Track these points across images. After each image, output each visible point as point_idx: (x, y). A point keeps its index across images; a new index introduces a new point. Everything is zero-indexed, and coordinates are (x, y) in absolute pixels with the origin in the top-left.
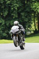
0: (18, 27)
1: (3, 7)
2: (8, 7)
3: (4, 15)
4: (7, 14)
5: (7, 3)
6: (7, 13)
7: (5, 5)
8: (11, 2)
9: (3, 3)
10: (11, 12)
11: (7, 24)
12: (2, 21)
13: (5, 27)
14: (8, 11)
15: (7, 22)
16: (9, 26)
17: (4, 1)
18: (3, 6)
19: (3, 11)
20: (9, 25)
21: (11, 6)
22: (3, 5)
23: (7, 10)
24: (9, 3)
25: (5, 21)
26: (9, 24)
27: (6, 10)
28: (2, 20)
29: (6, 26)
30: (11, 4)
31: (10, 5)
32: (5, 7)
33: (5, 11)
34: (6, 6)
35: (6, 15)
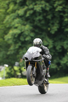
0: (41, 50)
1: (49, 17)
2: (58, 16)
3: (51, 32)
4: (58, 29)
5: (57, 10)
6: (58, 27)
7: (53, 14)
8: (64, 8)
9: (50, 10)
10: (64, 25)
11: (58, 48)
12: (48, 42)
13: (54, 53)
14: (58, 24)
15: (56, 44)
16: (60, 51)
17: (51, 7)
18: (49, 15)
19: (50, 24)
20: (60, 49)
21: (64, 15)
22: (50, 13)
23: (58, 22)
24: (61, 10)
25: (53, 42)
26: (60, 47)
27: (56, 21)
28: (48, 39)
29: (56, 50)
30: (64, 12)
31: (62, 14)
32: (53, 17)
33: (53, 24)
34: (56, 15)
35: (56, 32)
